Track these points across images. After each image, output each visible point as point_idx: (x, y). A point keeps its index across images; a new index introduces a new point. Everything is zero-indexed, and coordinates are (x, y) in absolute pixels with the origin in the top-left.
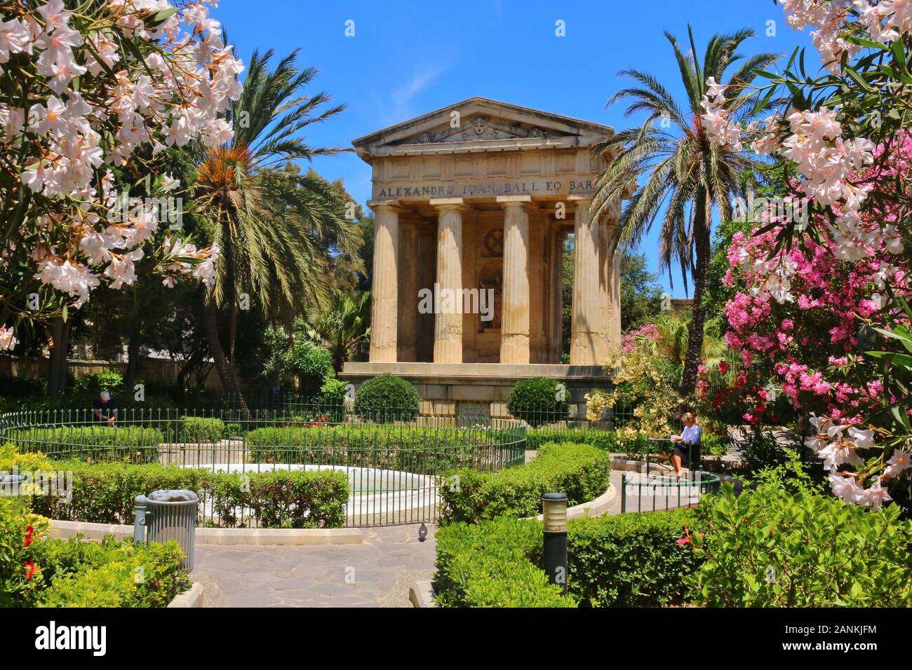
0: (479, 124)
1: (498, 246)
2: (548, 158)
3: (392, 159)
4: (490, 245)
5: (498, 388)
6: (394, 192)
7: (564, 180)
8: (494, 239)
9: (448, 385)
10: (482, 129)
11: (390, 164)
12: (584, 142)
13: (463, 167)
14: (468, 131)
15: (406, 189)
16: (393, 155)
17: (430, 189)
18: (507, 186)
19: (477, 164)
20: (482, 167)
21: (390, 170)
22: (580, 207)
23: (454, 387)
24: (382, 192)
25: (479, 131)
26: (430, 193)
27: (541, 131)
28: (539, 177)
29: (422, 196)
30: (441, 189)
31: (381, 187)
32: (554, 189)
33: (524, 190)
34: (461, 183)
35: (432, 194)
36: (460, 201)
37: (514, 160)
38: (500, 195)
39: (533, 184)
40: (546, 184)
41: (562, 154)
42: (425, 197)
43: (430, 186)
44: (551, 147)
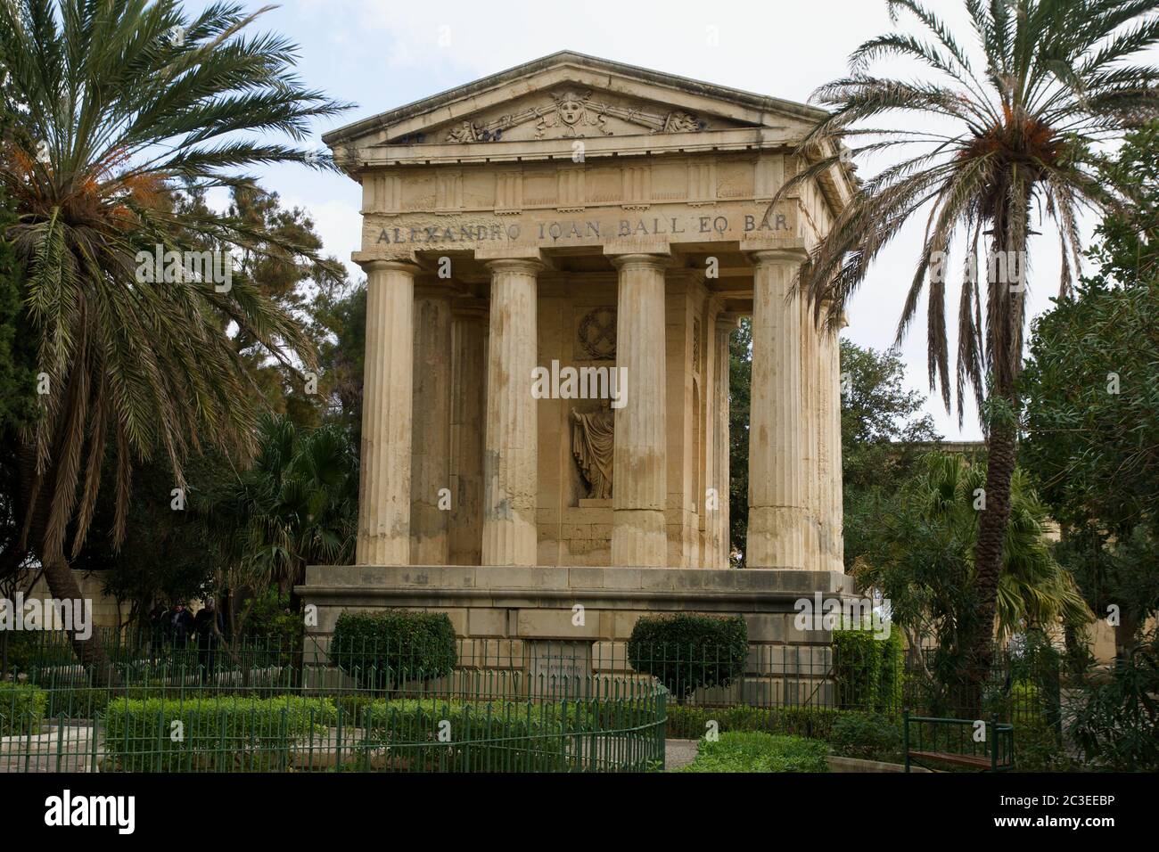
0: (569, 104)
1: (605, 341)
2: (703, 170)
3: (401, 170)
4: (590, 340)
5: (606, 612)
6: (405, 234)
7: (732, 213)
8: (599, 327)
9: (508, 609)
10: (576, 114)
11: (398, 182)
12: (772, 138)
13: (538, 189)
14: (548, 119)
15: (426, 229)
16: (402, 163)
17: (475, 231)
18: (624, 224)
19: (567, 181)
20: (574, 190)
21: (398, 195)
22: (764, 265)
23: (522, 612)
24: (384, 237)
25: (570, 117)
26: (474, 237)
27: (688, 118)
28: (684, 206)
29: (459, 243)
30: (496, 229)
31: (381, 225)
32: (713, 231)
33: (656, 232)
34: (535, 218)
35: (479, 239)
36: (534, 252)
37: (637, 174)
38: (608, 241)
39: (674, 220)
40: (699, 222)
41: (730, 162)
42: (464, 244)
43: (475, 225)
44: (709, 149)
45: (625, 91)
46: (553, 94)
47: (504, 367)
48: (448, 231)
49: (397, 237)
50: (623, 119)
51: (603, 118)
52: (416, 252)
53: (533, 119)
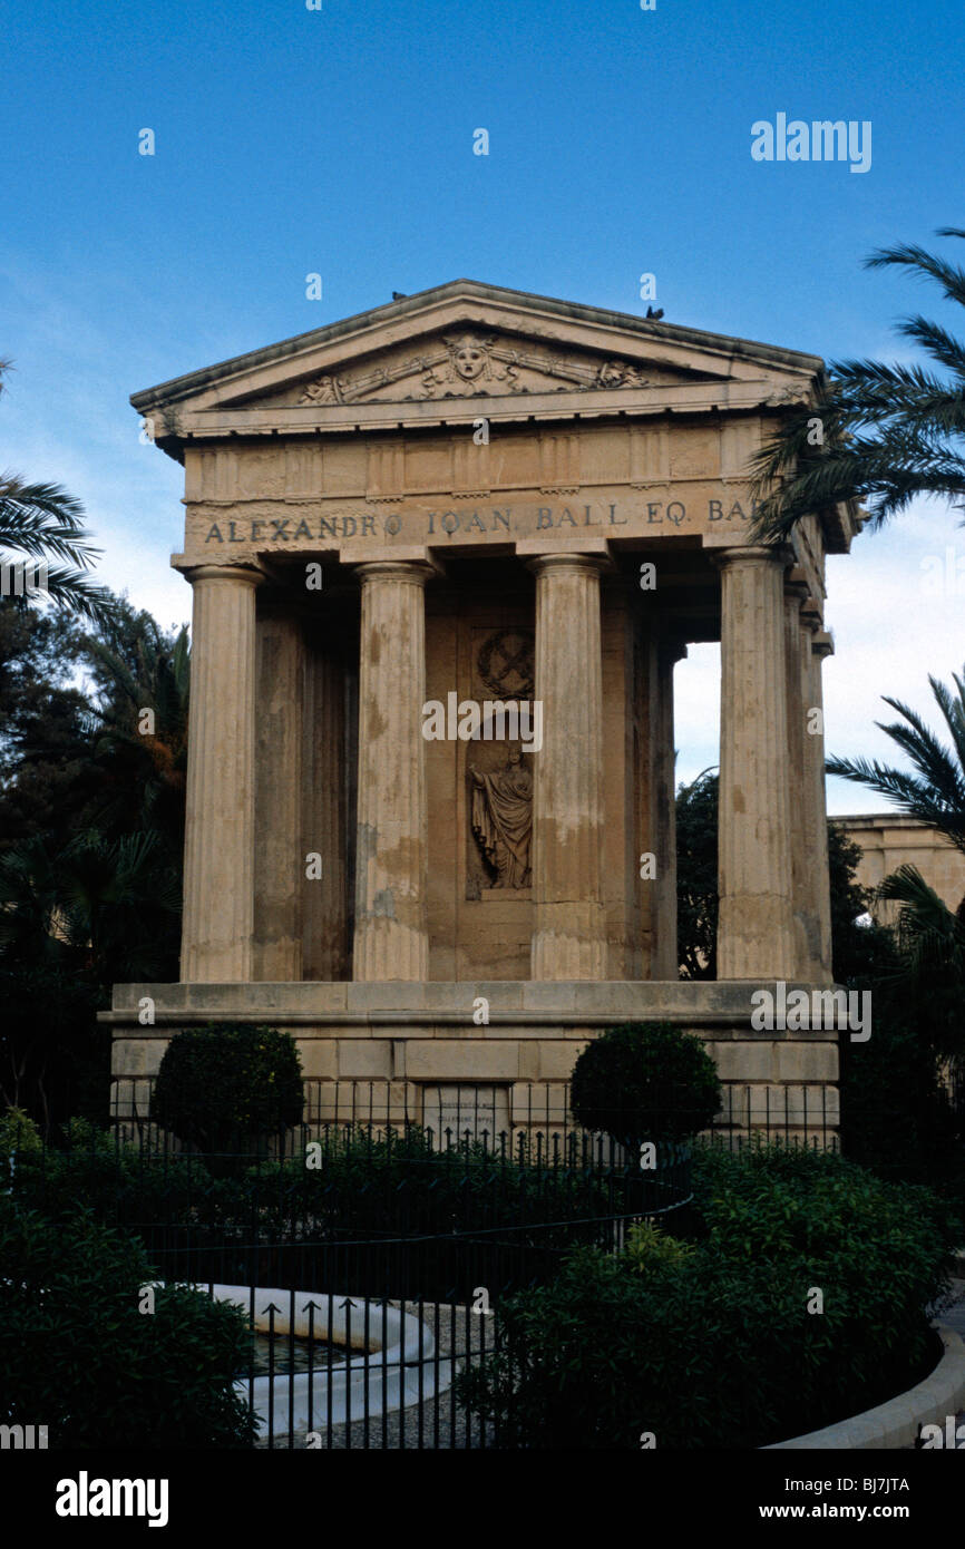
0: (467, 352)
1: (513, 675)
2: (651, 439)
3: (238, 442)
5: (528, 1043)
6: (244, 530)
7: (693, 498)
9: (393, 1040)
10: (476, 364)
11: (233, 458)
12: (745, 395)
13: (427, 465)
14: (439, 372)
15: (273, 523)
16: (241, 432)
17: (340, 524)
18: (544, 514)
19: (465, 456)
20: (475, 467)
21: (233, 476)
22: (737, 566)
24: (215, 533)
25: (469, 369)
26: (339, 533)
27: (630, 370)
28: (627, 487)
29: (318, 541)
30: (369, 522)
31: (212, 518)
32: (666, 521)
33: (588, 523)
34: (423, 506)
35: (345, 535)
36: (420, 552)
37: (561, 444)
38: (524, 536)
39: (612, 507)
40: (647, 508)
41: (686, 428)
42: (323, 541)
43: (340, 516)
44: (660, 410)
45: (543, 333)
46: (446, 339)
47: (381, 708)
48: (303, 524)
49: (233, 533)
50: (540, 372)
51: (514, 370)
52: (259, 554)
53: (418, 373)
